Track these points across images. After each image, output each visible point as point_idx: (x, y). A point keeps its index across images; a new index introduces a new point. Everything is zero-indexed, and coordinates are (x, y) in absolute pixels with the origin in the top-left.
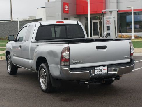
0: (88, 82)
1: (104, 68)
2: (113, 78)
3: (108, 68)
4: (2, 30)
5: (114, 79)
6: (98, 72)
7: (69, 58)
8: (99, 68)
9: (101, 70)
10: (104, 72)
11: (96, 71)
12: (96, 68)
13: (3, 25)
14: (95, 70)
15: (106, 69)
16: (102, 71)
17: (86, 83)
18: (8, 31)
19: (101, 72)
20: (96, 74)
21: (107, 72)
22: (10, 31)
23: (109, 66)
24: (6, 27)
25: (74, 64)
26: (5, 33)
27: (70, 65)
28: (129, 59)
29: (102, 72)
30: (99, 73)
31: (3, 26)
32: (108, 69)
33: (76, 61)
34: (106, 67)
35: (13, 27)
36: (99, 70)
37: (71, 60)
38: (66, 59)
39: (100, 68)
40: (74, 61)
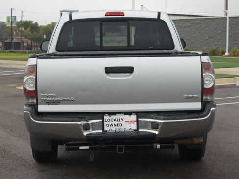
0: (87, 147)
1: (127, 118)
2: (155, 145)
3: (137, 118)
4: (195, 35)
5: (158, 146)
6: (111, 125)
7: (34, 89)
8: (113, 117)
9: (119, 123)
10: (128, 129)
11: (105, 123)
12: (106, 117)
13: (198, 24)
14: (103, 122)
15: (132, 122)
16: (121, 125)
17: (81, 148)
18: (207, 38)
19: (119, 127)
20: (105, 129)
21: (136, 128)
22: (210, 38)
23: (140, 114)
24: (204, 28)
25: (49, 103)
26: (200, 40)
27: (39, 106)
28: (200, 103)
29: (123, 127)
30: (113, 128)
31: (198, 27)
32: (137, 121)
33: (52, 97)
34: (134, 118)
35: (217, 29)
36: (115, 123)
37: (40, 94)
38: (29, 91)
39: (118, 117)
40: (48, 97)
